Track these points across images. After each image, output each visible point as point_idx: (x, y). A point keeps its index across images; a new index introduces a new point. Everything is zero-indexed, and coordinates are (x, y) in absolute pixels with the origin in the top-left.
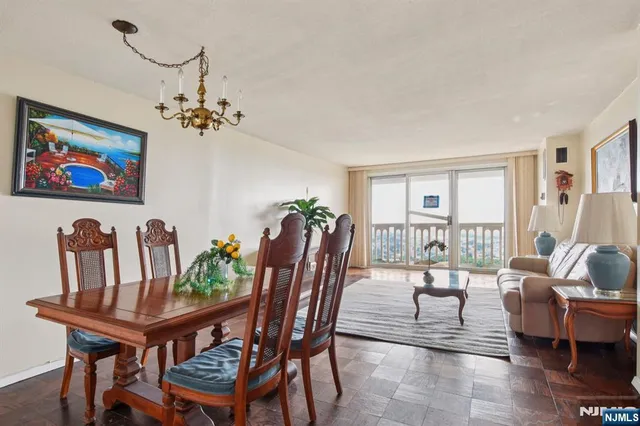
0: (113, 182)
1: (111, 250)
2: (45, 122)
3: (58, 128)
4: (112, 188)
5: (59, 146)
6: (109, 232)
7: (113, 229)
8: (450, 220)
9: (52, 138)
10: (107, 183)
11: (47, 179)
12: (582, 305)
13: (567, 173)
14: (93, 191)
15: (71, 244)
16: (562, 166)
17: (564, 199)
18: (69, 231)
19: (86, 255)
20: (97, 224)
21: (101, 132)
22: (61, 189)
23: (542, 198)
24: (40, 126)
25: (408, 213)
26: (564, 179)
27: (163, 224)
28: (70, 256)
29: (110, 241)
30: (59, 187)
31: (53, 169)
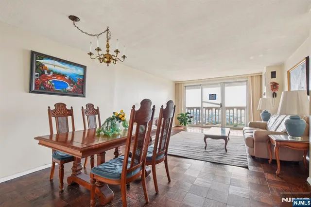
0: (72, 88)
1: (71, 116)
2: (43, 61)
3: (48, 64)
4: (71, 90)
5: (49, 72)
6: (70, 109)
7: (72, 107)
8: (221, 105)
9: (46, 68)
10: (69, 88)
11: (44, 86)
12: (282, 143)
13: (276, 83)
14: (64, 92)
15: (54, 113)
16: (274, 80)
17: (274, 95)
18: (53, 108)
19: (60, 118)
20: (65, 105)
21: (67, 66)
22: (50, 90)
23: (264, 95)
24: (41, 63)
25: (202, 102)
26: (275, 86)
27: (93, 106)
28: (53, 119)
29: (70, 113)
30: (49, 89)
31: (46, 82)
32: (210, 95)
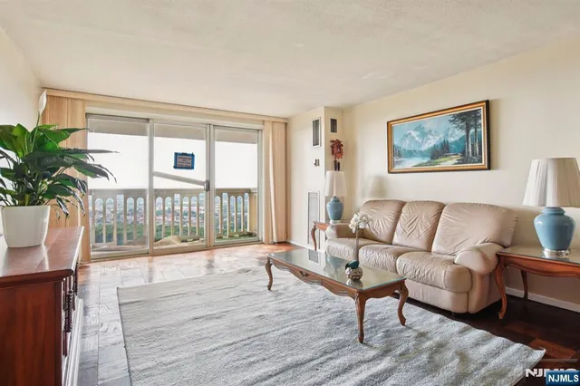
8: (208, 185)
13: (340, 143)
16: (333, 136)
17: (337, 166)
23: (315, 164)
25: (152, 174)
26: (338, 148)
32: (176, 154)
